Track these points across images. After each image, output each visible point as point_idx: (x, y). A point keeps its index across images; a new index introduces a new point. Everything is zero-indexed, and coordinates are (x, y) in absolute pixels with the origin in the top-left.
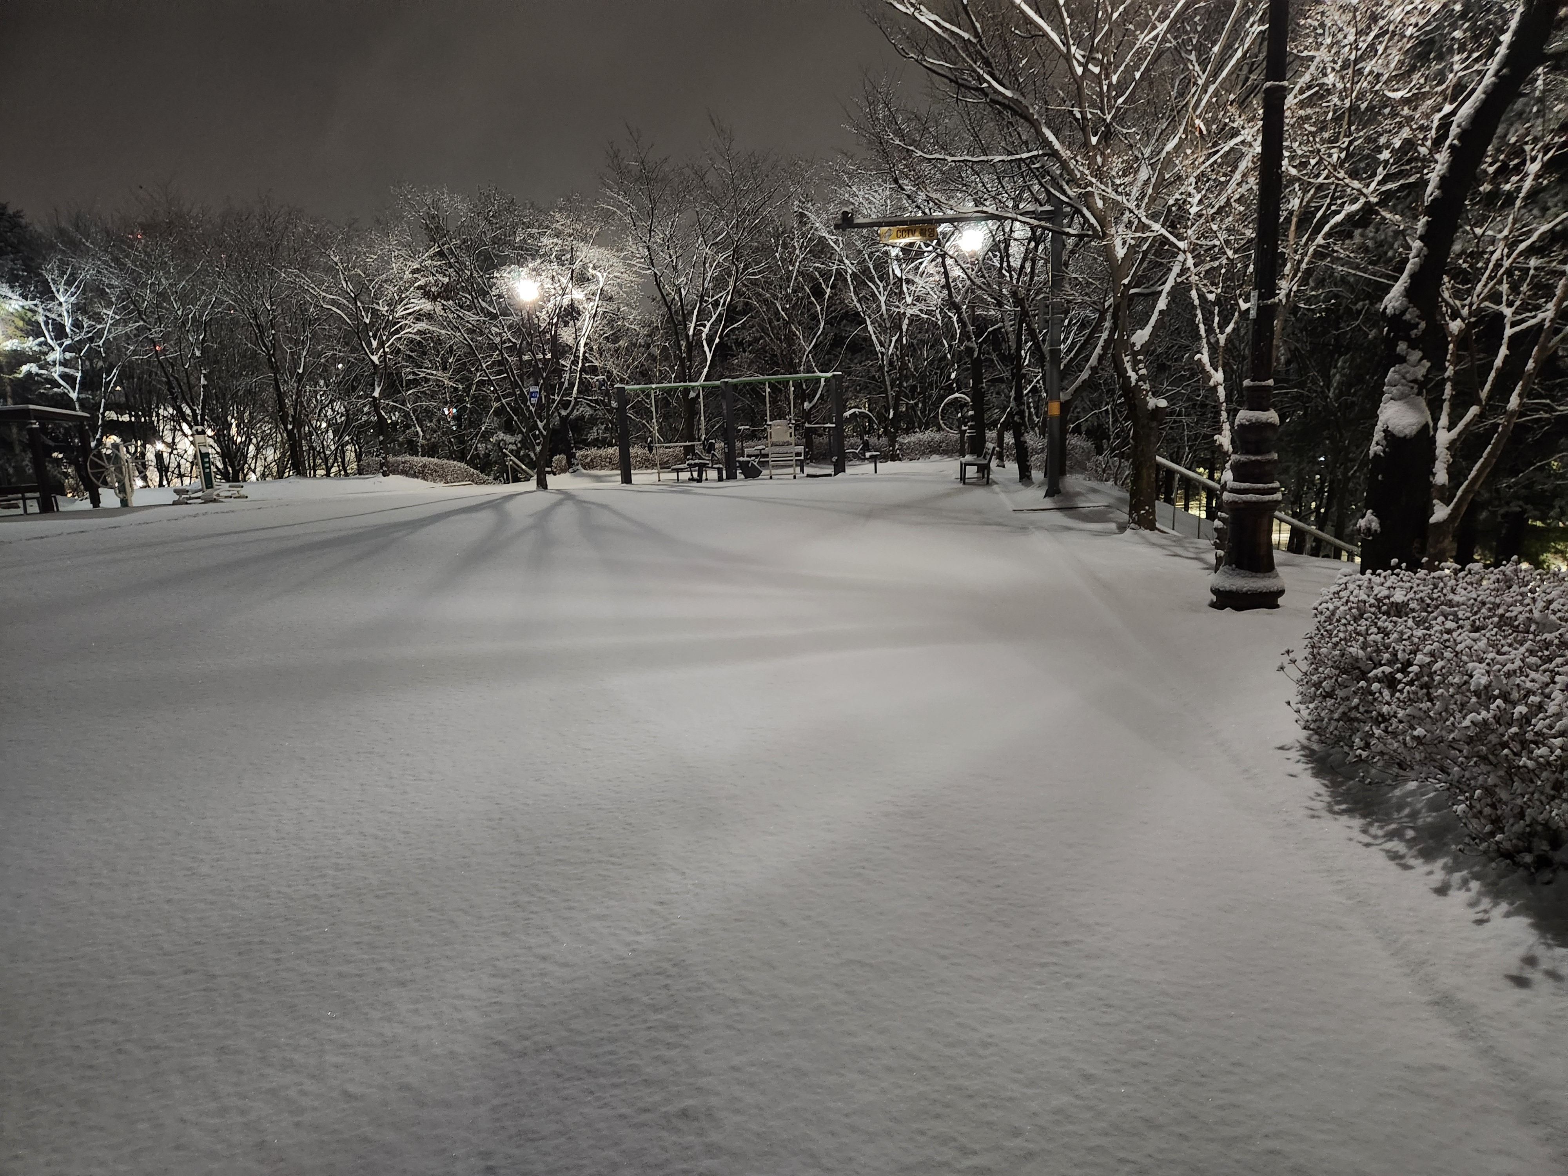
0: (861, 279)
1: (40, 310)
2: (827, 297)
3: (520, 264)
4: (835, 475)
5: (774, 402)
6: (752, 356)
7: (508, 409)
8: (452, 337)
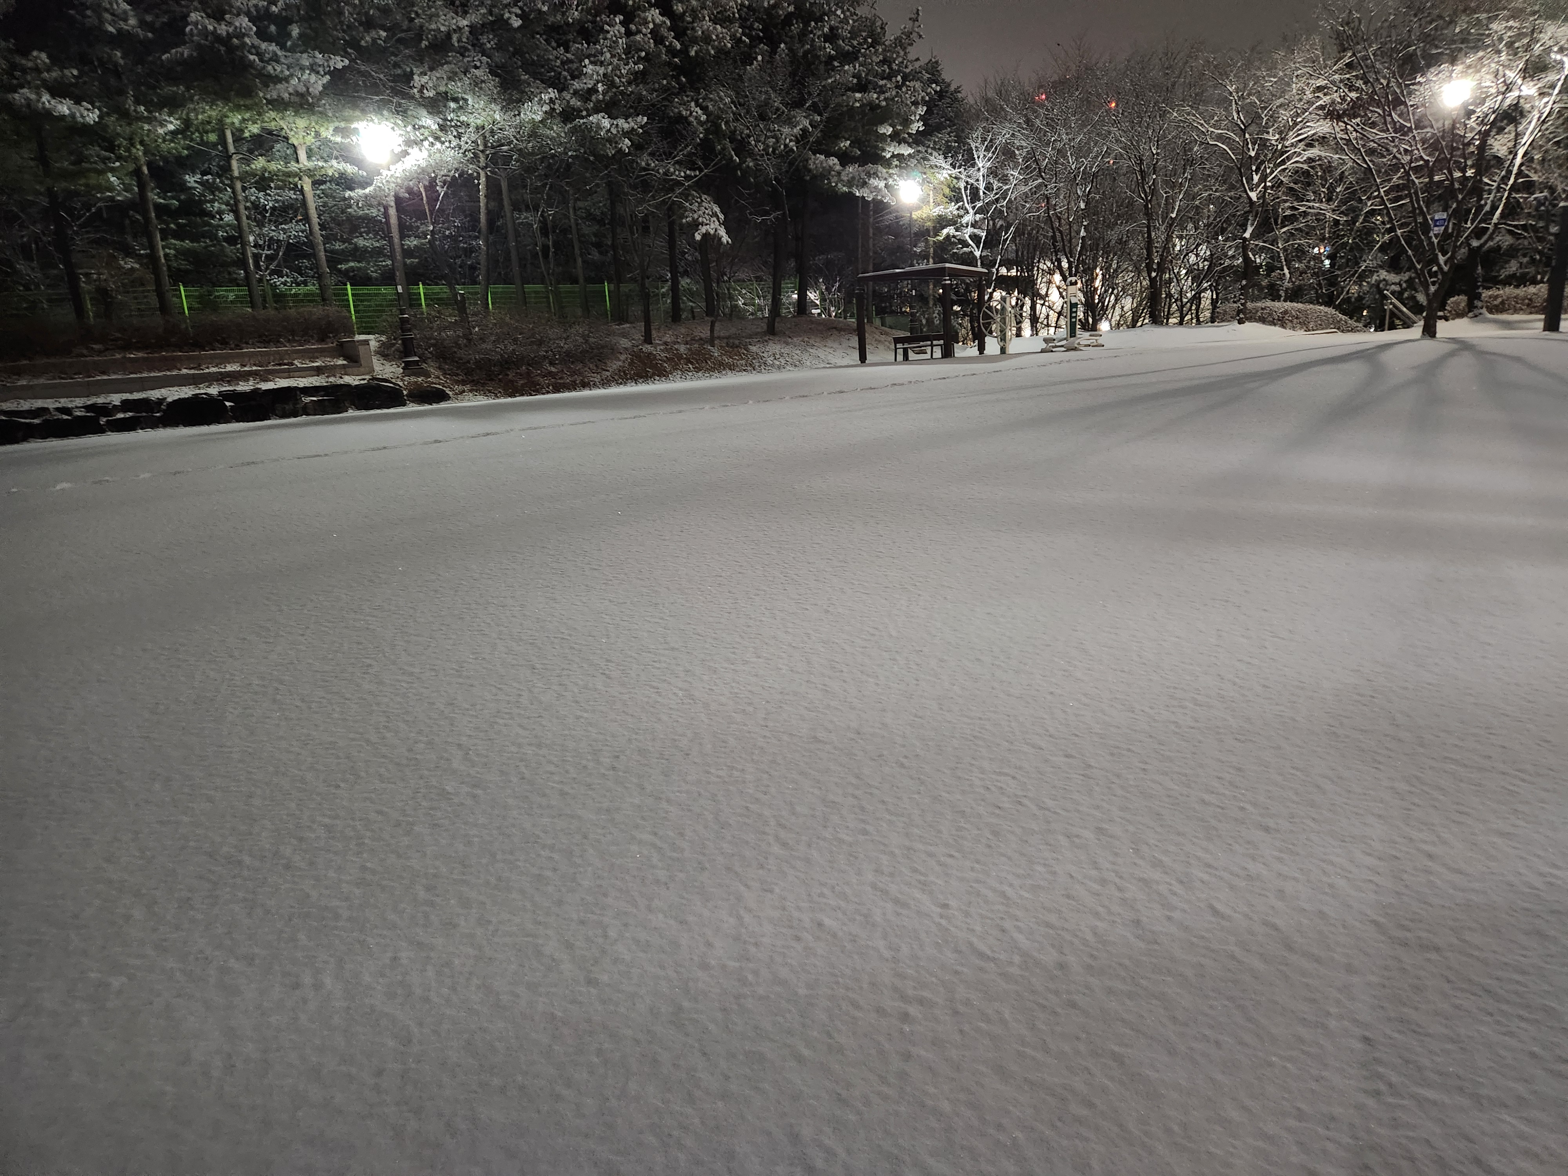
1: (963, 176)
3: (1453, 61)
7: (1403, 242)
8: (1346, 161)
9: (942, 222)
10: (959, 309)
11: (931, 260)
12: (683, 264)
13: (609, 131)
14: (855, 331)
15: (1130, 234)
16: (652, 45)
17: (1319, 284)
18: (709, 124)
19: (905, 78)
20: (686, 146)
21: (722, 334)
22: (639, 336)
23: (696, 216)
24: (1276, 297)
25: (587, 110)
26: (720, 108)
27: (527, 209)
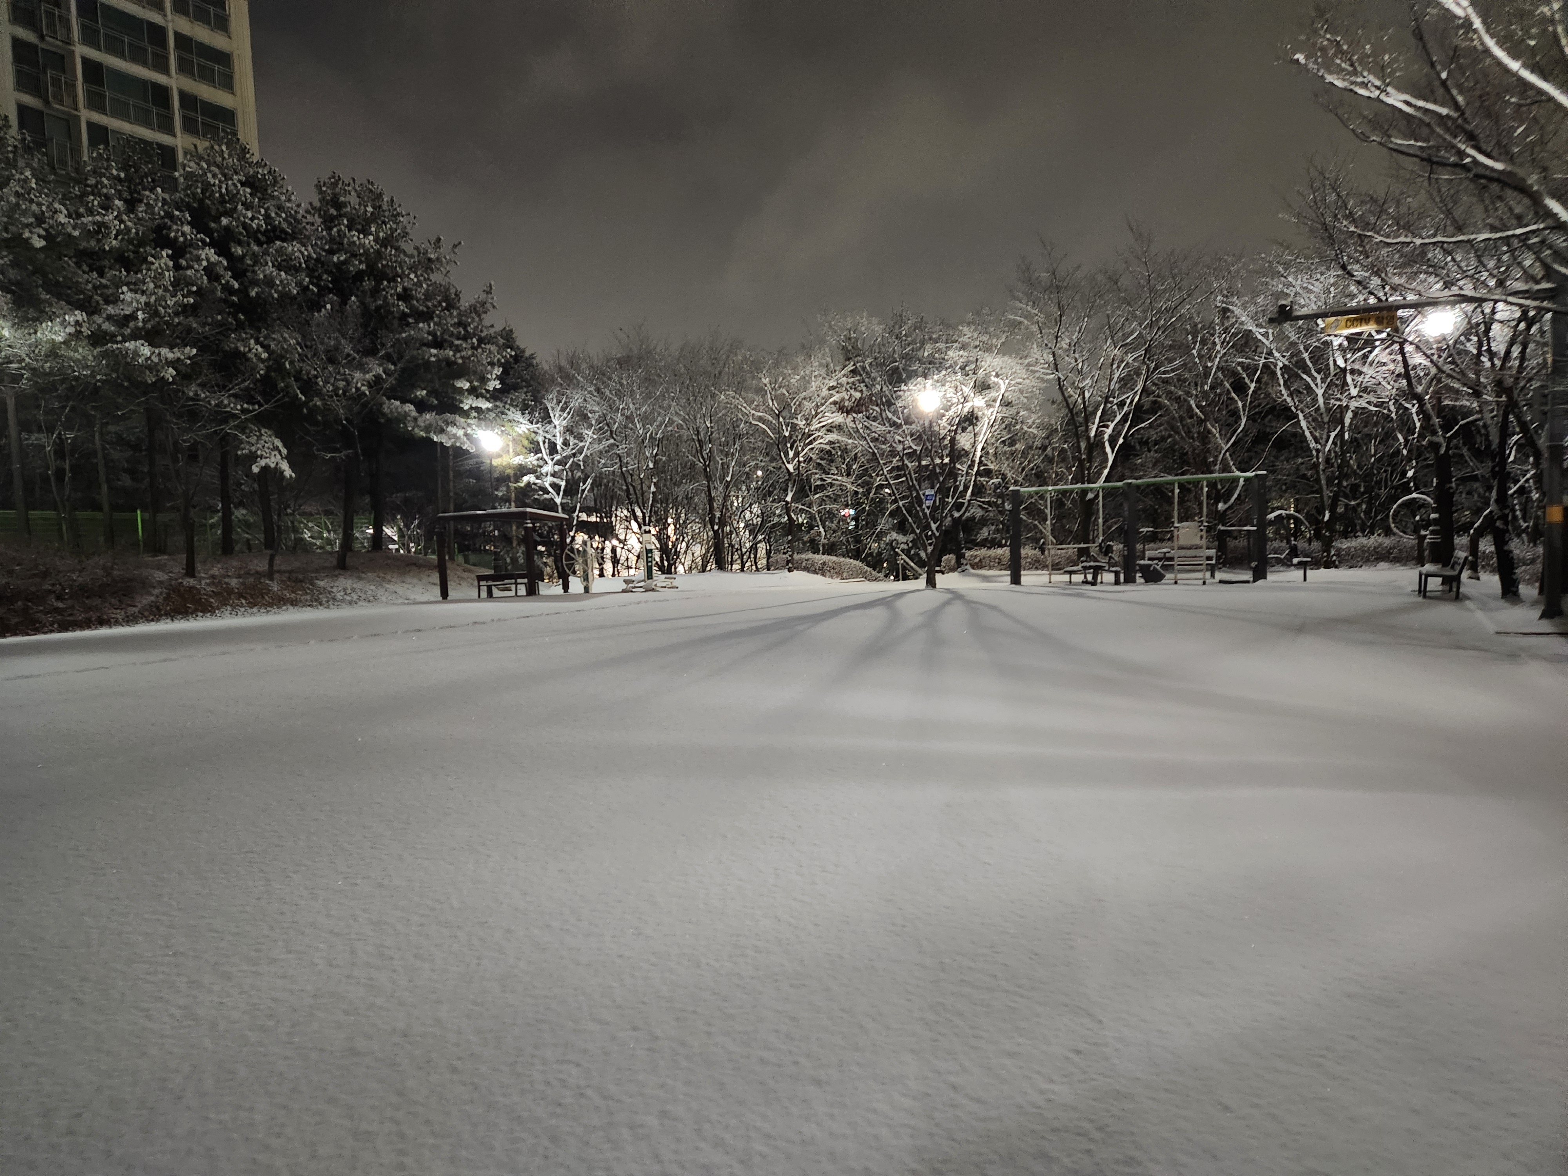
0: (1294, 372)
1: (540, 432)
2: (1251, 391)
3: (925, 376)
4: (1254, 581)
5: (1181, 501)
6: (1157, 455)
7: (905, 512)
8: (858, 446)
9: (522, 470)
10: (543, 549)
11: (513, 504)
12: (238, 495)
13: (149, 358)
14: (435, 567)
15: (696, 492)
16: (205, 282)
17: (848, 541)
18: (271, 363)
19: (481, 341)
20: (244, 381)
21: (283, 568)
22: (178, 569)
23: (254, 449)
24: (816, 551)
25: (123, 335)
26: (283, 348)
27: (40, 430)
